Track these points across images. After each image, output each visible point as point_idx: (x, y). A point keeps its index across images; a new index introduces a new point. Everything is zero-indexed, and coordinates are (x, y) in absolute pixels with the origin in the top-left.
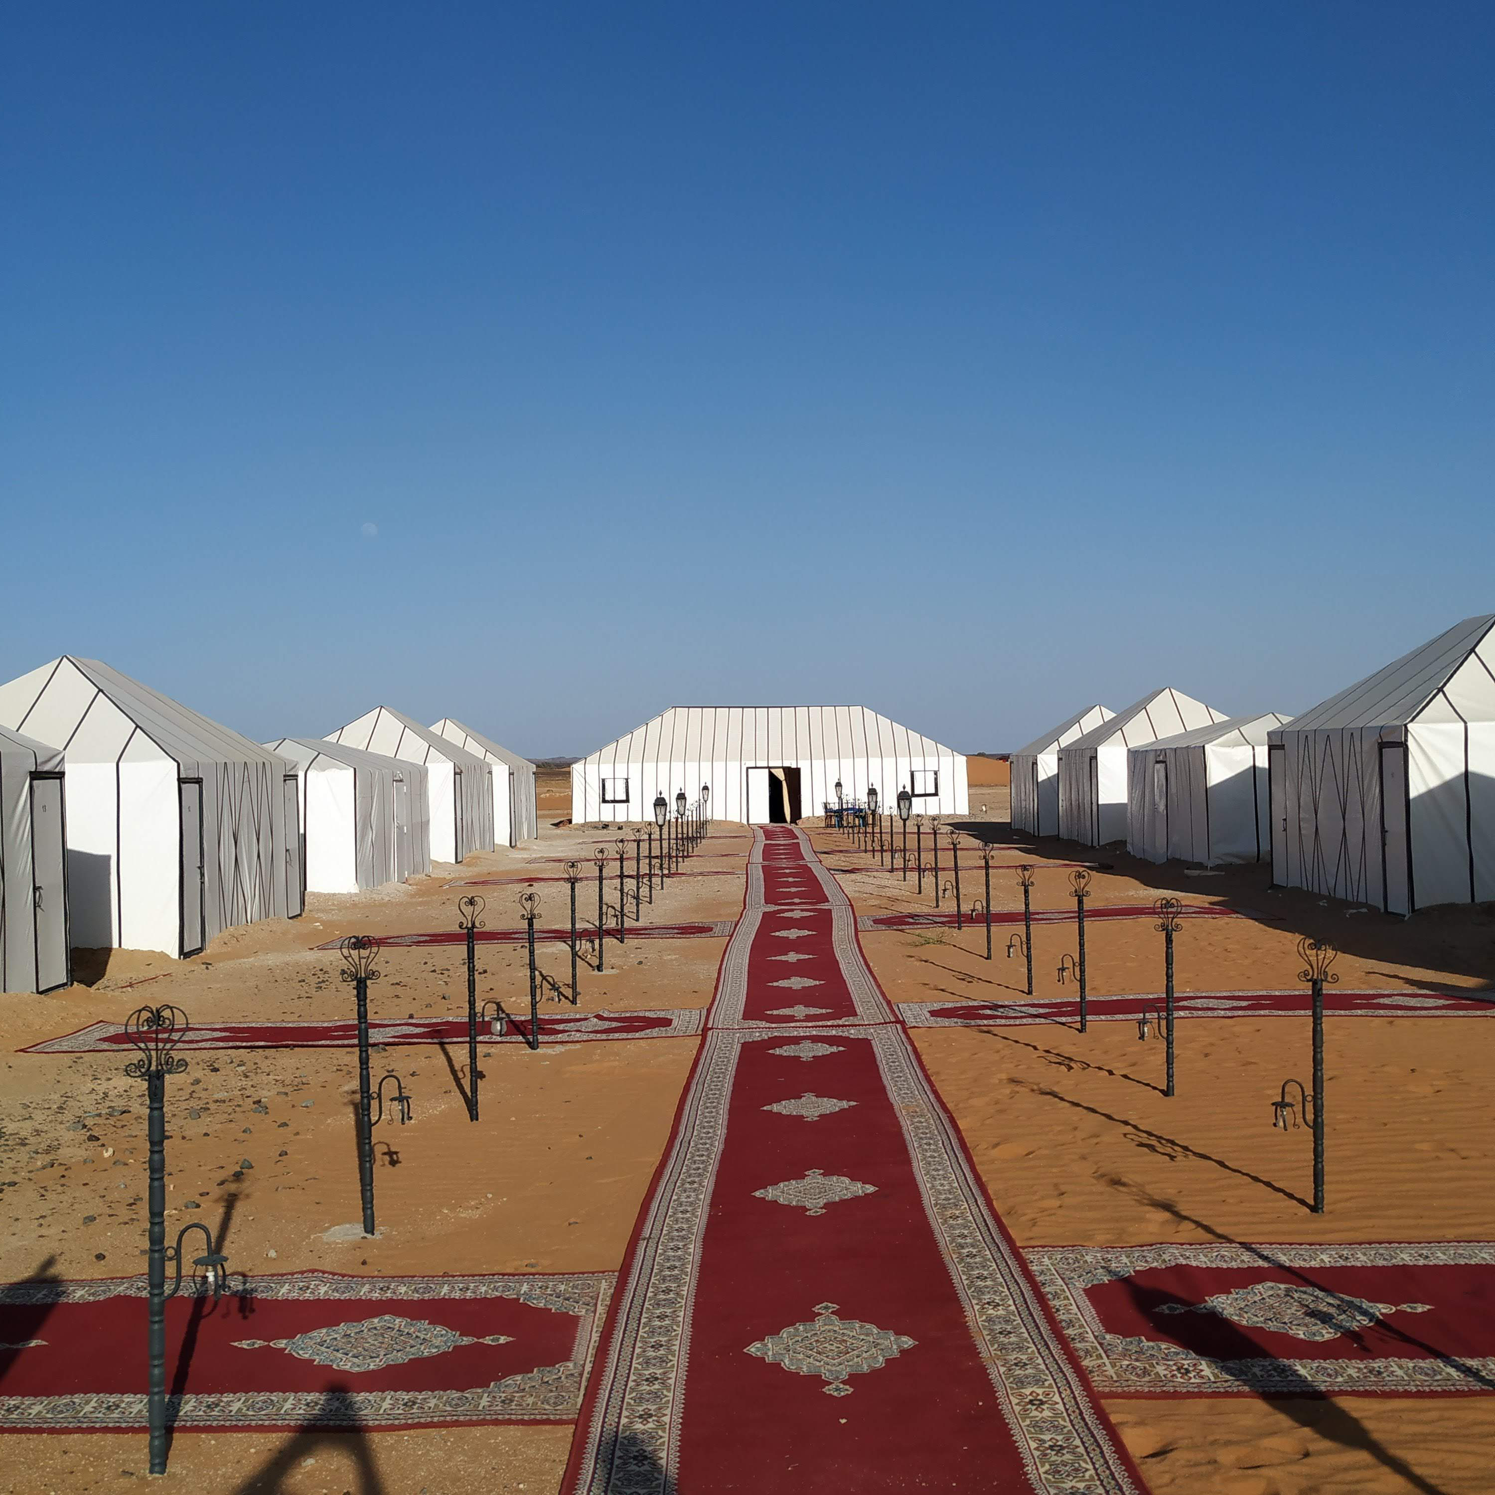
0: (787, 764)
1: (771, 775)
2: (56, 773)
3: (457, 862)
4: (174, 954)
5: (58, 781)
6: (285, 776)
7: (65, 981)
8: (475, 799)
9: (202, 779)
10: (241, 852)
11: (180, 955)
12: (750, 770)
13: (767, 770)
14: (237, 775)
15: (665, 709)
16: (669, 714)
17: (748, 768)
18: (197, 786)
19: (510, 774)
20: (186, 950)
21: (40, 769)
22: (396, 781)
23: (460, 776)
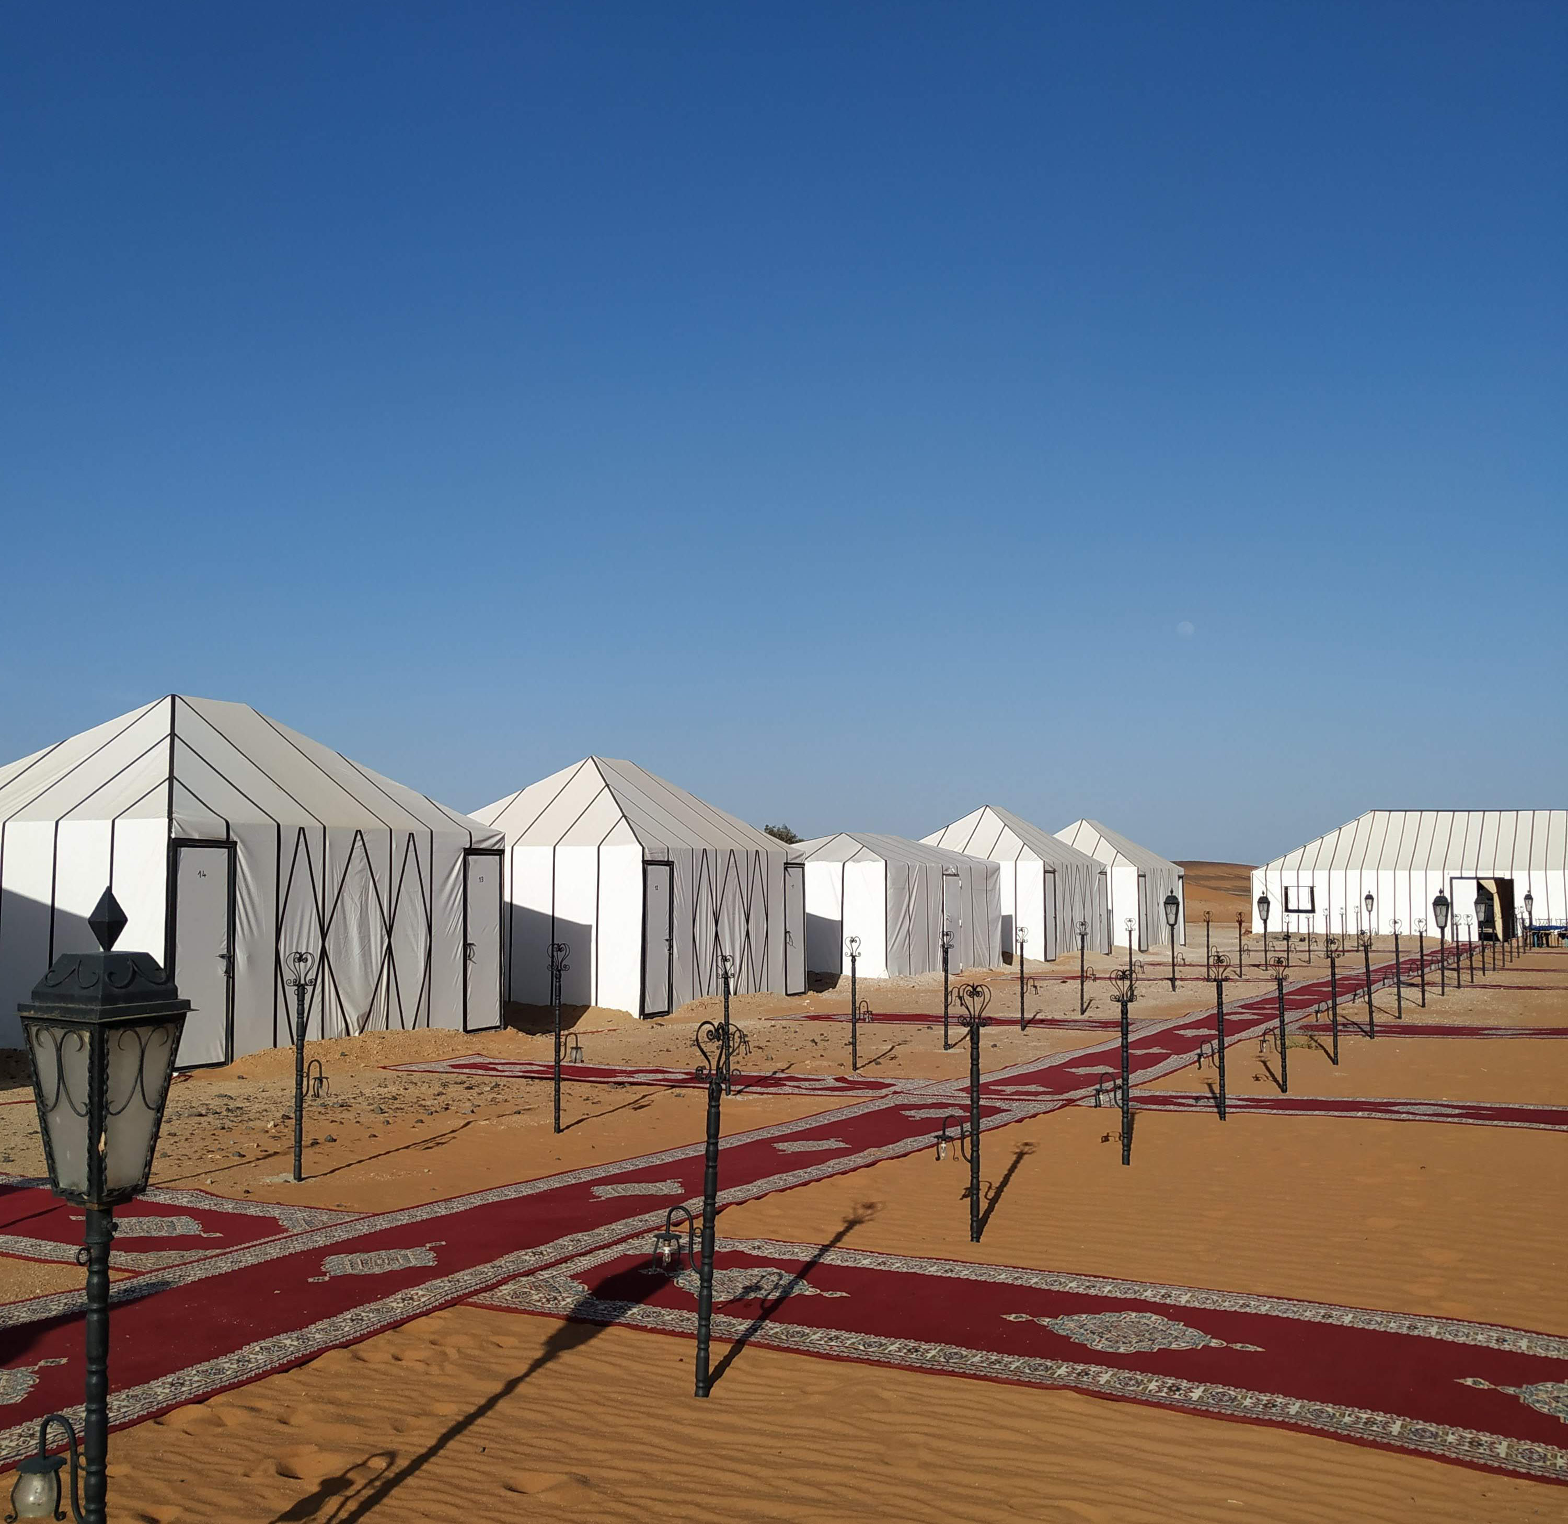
0: (1499, 874)
1: (1480, 887)
2: (494, 850)
3: (1046, 960)
4: (636, 1014)
5: (498, 857)
6: (785, 864)
7: (498, 1024)
8: (1078, 898)
9: (673, 862)
10: (723, 928)
11: (640, 1015)
12: (1454, 881)
13: (1475, 882)
14: (719, 860)
15: (1363, 812)
16: (1366, 819)
17: (1451, 879)
18: (668, 868)
19: (1139, 876)
20: (647, 1011)
21: (474, 846)
22: (947, 875)
23: (1052, 875)
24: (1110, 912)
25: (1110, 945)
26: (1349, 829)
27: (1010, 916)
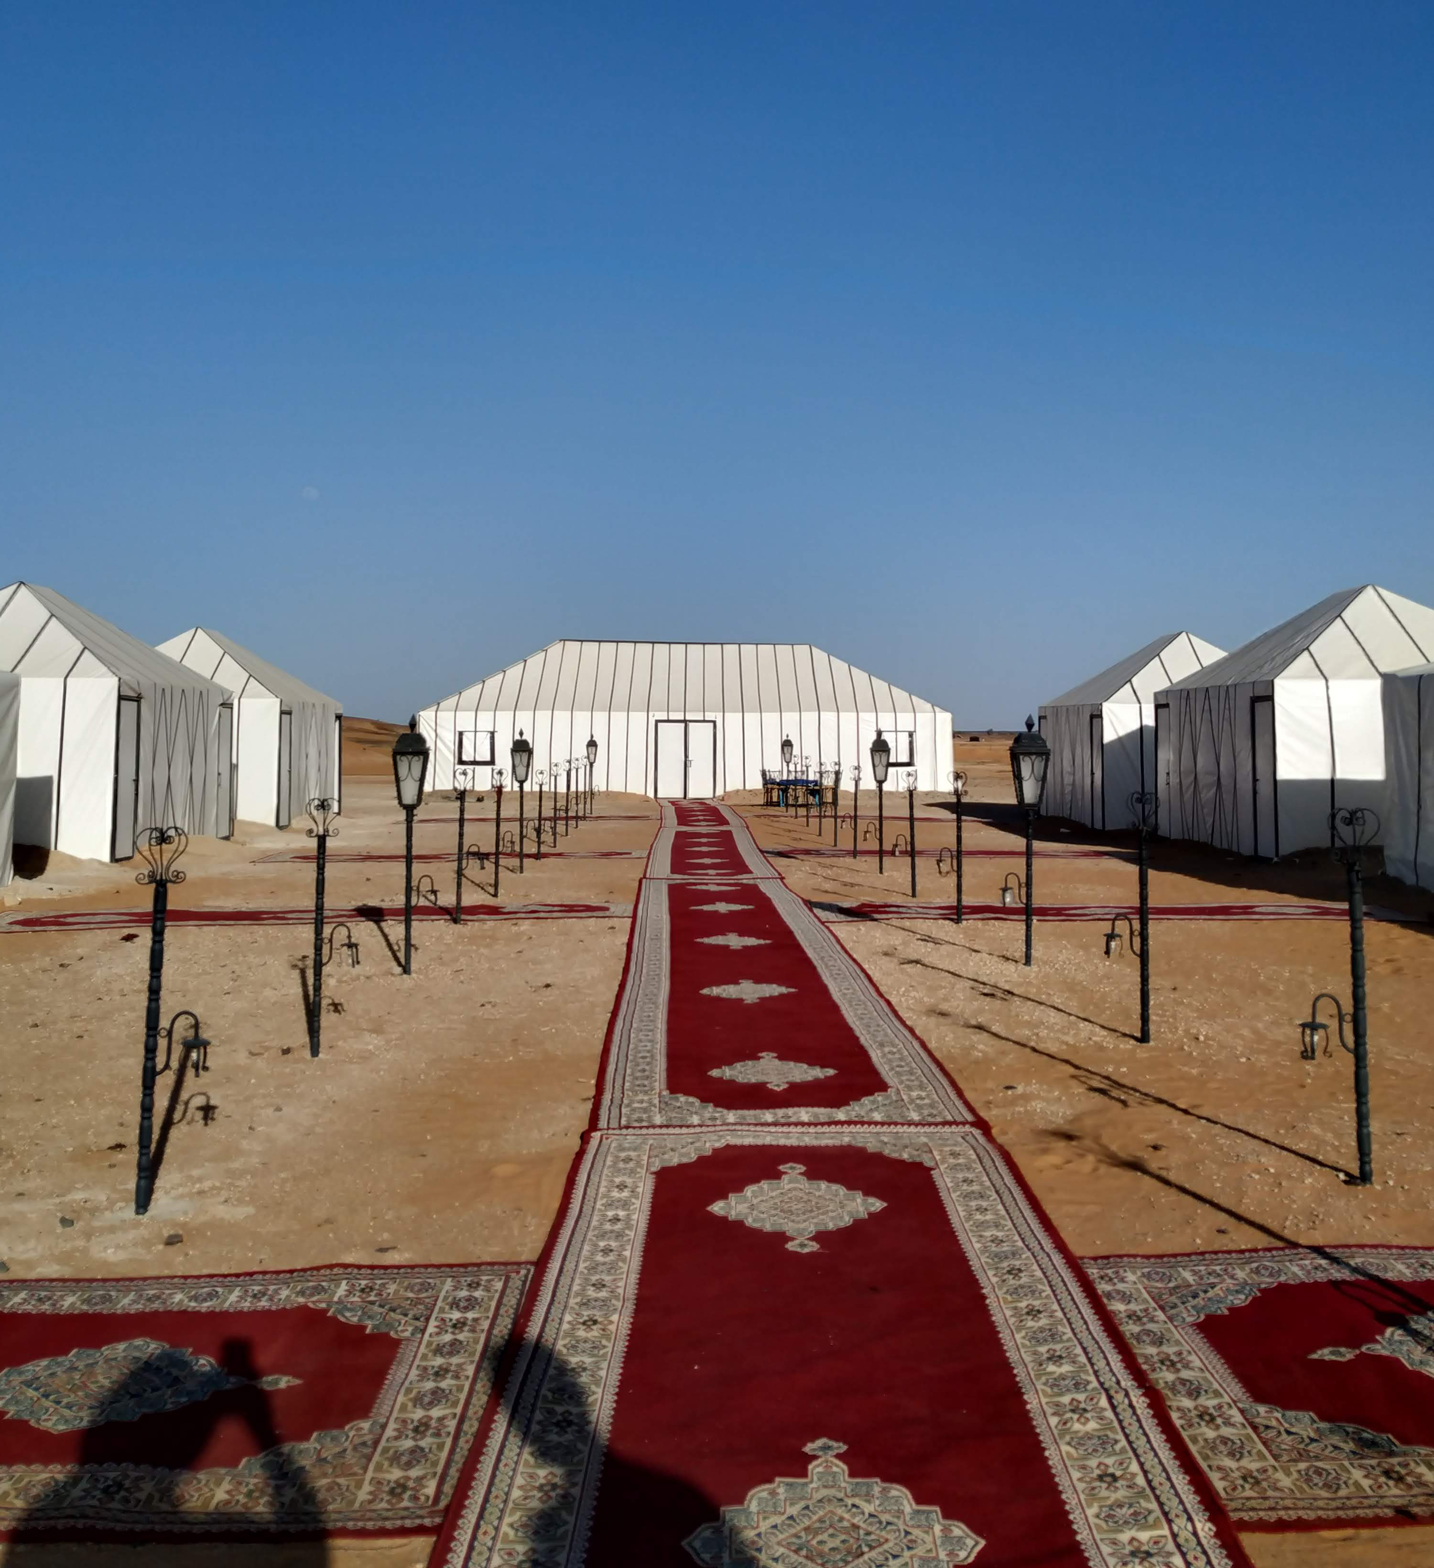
8: (181, 746)
12: (659, 725)
15: (551, 642)
17: (657, 722)
23: (135, 703)
24: (233, 768)
25: (232, 819)
26: (535, 661)
27: (48, 780)
